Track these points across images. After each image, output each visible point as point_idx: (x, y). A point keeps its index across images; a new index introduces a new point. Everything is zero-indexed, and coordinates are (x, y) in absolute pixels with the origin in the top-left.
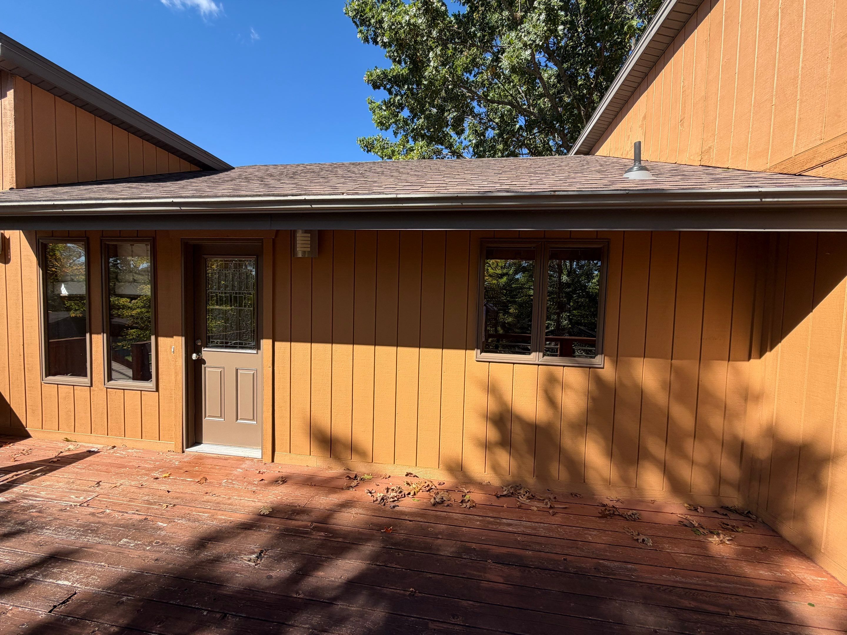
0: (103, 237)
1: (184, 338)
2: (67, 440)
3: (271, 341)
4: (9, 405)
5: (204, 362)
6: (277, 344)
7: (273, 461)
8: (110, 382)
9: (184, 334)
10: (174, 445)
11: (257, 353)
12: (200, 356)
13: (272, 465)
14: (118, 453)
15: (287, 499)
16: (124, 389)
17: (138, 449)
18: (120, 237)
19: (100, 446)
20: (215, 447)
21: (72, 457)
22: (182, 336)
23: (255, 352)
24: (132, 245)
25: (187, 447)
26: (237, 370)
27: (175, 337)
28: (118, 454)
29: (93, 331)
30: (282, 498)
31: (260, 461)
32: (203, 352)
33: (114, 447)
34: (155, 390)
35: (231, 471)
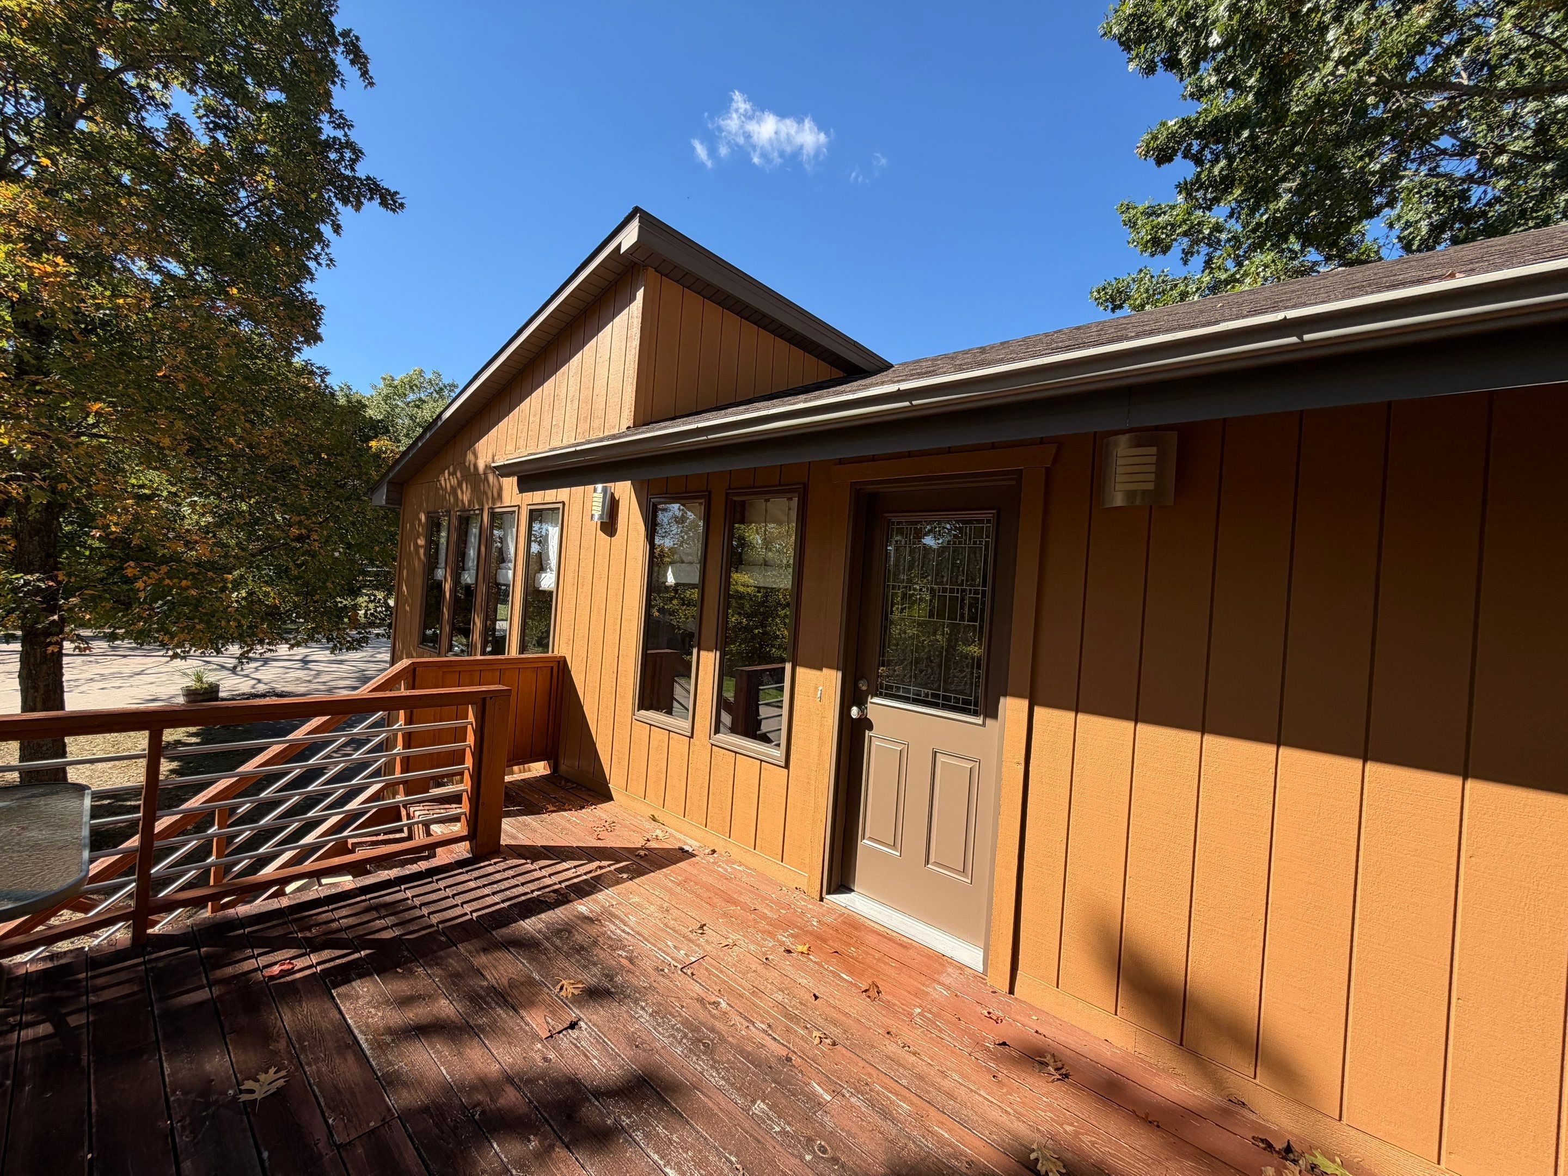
0: (730, 488)
1: (840, 674)
2: (654, 819)
3: (1025, 704)
4: (595, 745)
5: (870, 727)
6: (1038, 711)
7: (1011, 991)
8: (717, 736)
9: (841, 666)
10: (806, 880)
11: (984, 725)
12: (862, 711)
13: (1008, 999)
14: (719, 866)
15: (1093, 1143)
16: (736, 753)
17: (749, 868)
18: (754, 487)
19: (695, 844)
20: (877, 907)
21: (662, 853)
22: (838, 669)
23: (980, 722)
24: (767, 500)
25: (829, 893)
26: (935, 754)
27: (826, 671)
28: (720, 869)
29: (702, 644)
30: (1076, 1134)
31: (980, 978)
32: (869, 705)
33: (714, 851)
34: (783, 764)
35: (923, 985)
